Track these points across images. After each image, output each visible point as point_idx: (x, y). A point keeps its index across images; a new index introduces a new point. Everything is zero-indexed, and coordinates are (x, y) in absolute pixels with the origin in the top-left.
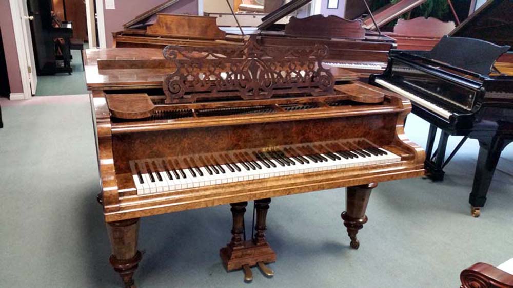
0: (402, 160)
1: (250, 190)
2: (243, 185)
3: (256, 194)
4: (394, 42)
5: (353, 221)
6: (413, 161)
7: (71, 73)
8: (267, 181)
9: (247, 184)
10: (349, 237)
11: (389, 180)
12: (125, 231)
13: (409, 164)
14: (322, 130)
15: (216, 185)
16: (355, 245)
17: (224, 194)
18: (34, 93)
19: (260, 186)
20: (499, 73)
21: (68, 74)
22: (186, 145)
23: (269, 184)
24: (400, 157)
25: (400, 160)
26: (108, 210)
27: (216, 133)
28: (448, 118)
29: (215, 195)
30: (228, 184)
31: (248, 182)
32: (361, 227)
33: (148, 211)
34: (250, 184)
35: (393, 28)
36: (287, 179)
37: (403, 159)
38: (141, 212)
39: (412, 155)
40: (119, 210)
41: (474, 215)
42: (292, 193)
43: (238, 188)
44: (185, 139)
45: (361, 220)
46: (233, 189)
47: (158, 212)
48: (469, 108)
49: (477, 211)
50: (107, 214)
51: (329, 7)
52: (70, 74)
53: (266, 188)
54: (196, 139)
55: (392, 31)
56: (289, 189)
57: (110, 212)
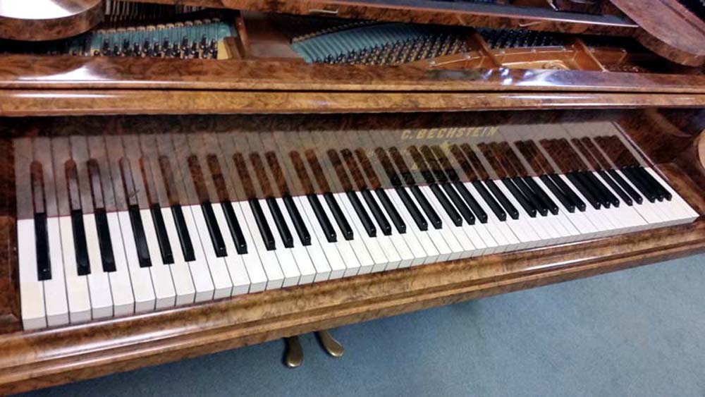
1: (370, 301)
2: (355, 287)
9: (364, 285)
30: (316, 289)
46: (327, 301)
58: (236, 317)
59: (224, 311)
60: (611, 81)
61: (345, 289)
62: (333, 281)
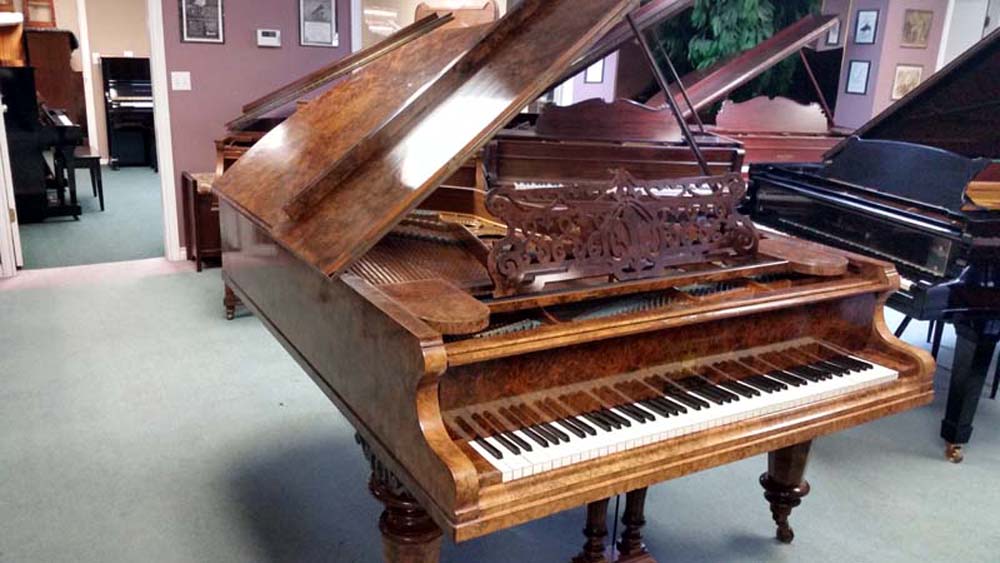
0: (900, 377)
1: (683, 457)
2: (670, 447)
3: (691, 463)
4: (738, 146)
5: (785, 492)
6: (915, 378)
7: (79, 217)
8: (706, 436)
9: (675, 445)
10: (774, 522)
11: (886, 414)
12: (427, 550)
13: (911, 383)
14: (767, 331)
15: (626, 451)
16: (785, 535)
17: (643, 467)
18: (20, 264)
19: (697, 447)
20: (973, 203)
21: (71, 218)
22: (556, 377)
23: (710, 443)
24: (897, 373)
25: (897, 376)
26: (461, 518)
27: (604, 351)
28: (908, 289)
29: (629, 471)
30: (646, 449)
31: (677, 441)
32: (797, 502)
33: (523, 514)
34: (680, 443)
35: (715, 118)
36: (737, 429)
37: (902, 375)
38: (512, 517)
39: (912, 367)
40: (477, 517)
41: (952, 459)
42: (747, 454)
43: (663, 455)
44: (555, 367)
45: (797, 490)
46: (655, 458)
47: (540, 513)
48: (939, 270)
49: (957, 451)
50: (458, 527)
51: (588, 80)
52: (77, 219)
53: (705, 450)
54: (572, 364)
55: (713, 122)
56: (743, 449)
57: (463, 521)
58: (606, 470)
59: (598, 466)
60: (775, 294)
61: (663, 448)
62: (655, 444)
